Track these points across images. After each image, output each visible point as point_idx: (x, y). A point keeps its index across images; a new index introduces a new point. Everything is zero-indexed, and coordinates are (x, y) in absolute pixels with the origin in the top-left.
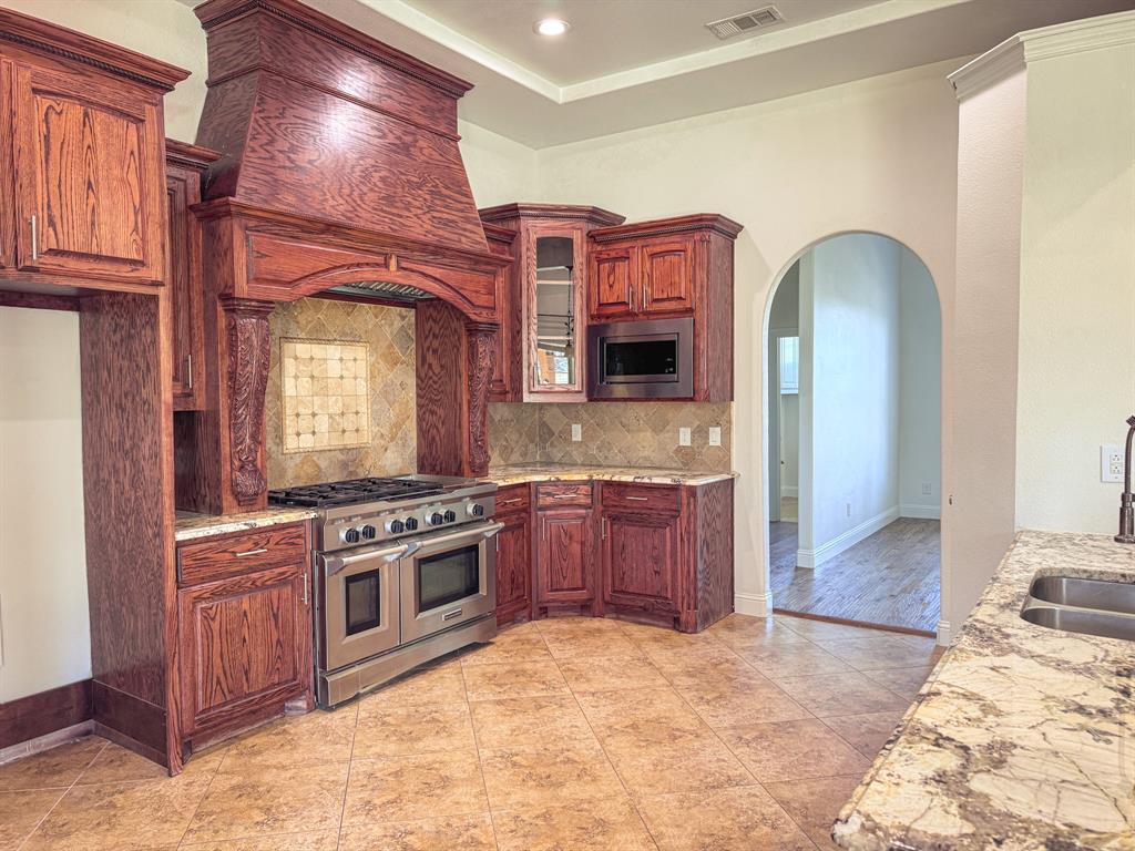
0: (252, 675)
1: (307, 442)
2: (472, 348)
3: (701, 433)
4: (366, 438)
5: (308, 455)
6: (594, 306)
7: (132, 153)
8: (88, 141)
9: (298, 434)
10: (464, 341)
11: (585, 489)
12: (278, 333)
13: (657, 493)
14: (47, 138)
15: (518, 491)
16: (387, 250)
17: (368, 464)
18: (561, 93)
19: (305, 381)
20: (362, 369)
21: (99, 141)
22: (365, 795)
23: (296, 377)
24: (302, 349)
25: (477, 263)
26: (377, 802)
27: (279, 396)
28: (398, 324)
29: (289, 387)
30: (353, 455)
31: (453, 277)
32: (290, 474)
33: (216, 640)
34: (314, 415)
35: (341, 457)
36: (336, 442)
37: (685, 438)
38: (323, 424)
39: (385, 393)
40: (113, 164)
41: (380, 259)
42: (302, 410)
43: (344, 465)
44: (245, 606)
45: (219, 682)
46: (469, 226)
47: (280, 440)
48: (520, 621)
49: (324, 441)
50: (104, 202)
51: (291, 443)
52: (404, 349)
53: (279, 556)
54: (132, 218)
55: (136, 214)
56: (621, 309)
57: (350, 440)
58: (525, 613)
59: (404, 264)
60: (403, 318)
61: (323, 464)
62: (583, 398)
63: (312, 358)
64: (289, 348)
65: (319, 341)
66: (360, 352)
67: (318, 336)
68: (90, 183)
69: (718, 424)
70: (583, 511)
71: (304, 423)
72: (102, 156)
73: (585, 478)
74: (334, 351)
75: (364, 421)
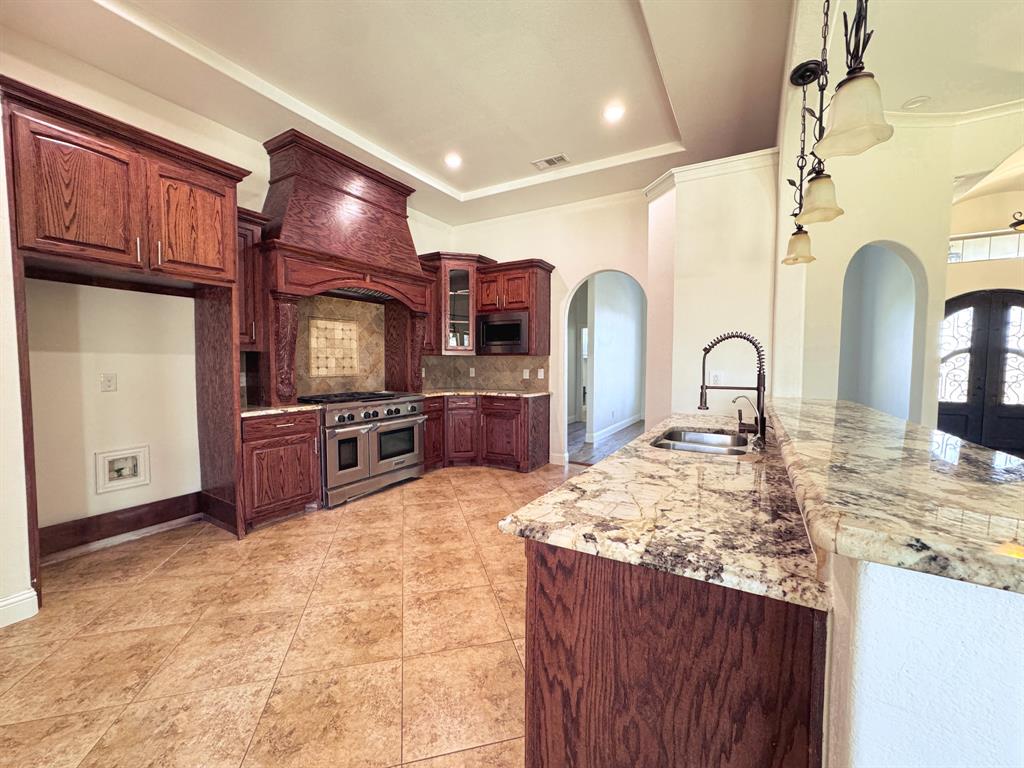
0: (286, 490)
1: (323, 372)
2: (413, 325)
3: (534, 372)
4: (356, 371)
5: (324, 379)
6: (479, 306)
7: (218, 212)
8: (193, 204)
9: (318, 368)
10: (409, 321)
11: (472, 400)
12: (307, 314)
13: (509, 402)
14: (168, 202)
15: (437, 400)
16: (364, 271)
17: (357, 385)
18: (463, 196)
19: (322, 340)
20: (354, 335)
21: (199, 204)
22: (339, 548)
23: (317, 338)
24: (321, 323)
25: (416, 280)
26: (345, 551)
27: (307, 346)
28: (375, 312)
29: (314, 343)
30: (349, 380)
31: (402, 287)
32: (314, 385)
33: (265, 470)
34: (327, 358)
35: (342, 380)
36: (340, 373)
37: (526, 375)
38: (332, 363)
39: (367, 348)
40: (207, 217)
41: (361, 276)
42: (320, 356)
43: (344, 385)
44: (282, 453)
45: (266, 492)
46: (412, 262)
47: (308, 368)
48: (439, 468)
49: (333, 372)
50: (201, 237)
51: (314, 372)
52: (378, 326)
53: (300, 428)
54: (217, 246)
55: (219, 244)
56: (493, 307)
57: (347, 372)
58: (441, 463)
59: (374, 279)
60: (378, 309)
61: (332, 384)
62: (473, 353)
63: (326, 328)
64: (313, 322)
65: (330, 319)
66: (353, 326)
67: (330, 317)
68: (193, 227)
69: (542, 367)
70: (471, 412)
71: (321, 363)
72: (200, 213)
73: (473, 394)
74: (339, 325)
75: (355, 363)
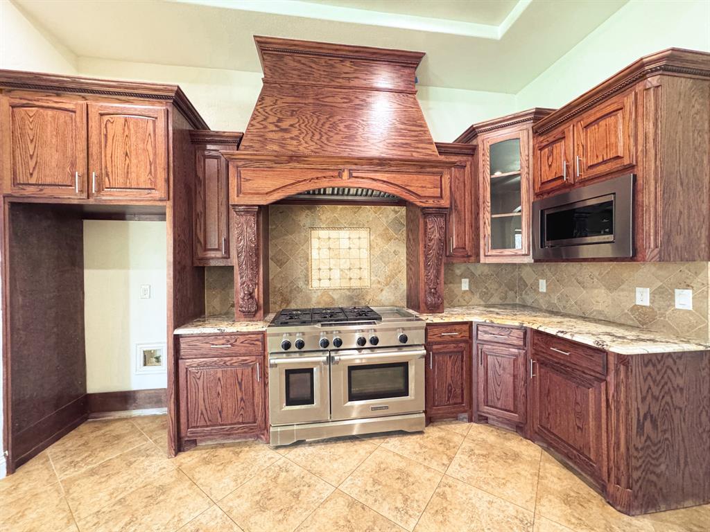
0: (224, 414)
1: (325, 284)
3: (663, 294)
4: (366, 283)
5: (326, 291)
6: (538, 185)
7: (150, 135)
8: (126, 133)
9: (320, 280)
10: (421, 221)
11: (517, 334)
12: (308, 225)
14: (106, 136)
15: (457, 327)
16: (341, 167)
17: (368, 298)
19: (325, 252)
20: (365, 243)
21: (132, 131)
23: (319, 249)
24: (323, 234)
25: (422, 167)
27: (307, 258)
28: (392, 216)
29: (314, 254)
30: (357, 293)
31: (400, 179)
32: (314, 300)
33: (201, 390)
34: (330, 269)
35: (348, 293)
36: (345, 284)
37: (643, 297)
38: (336, 274)
39: (382, 257)
40: (139, 142)
41: (336, 174)
42: (321, 267)
43: (351, 298)
44: (219, 375)
45: (202, 414)
47: (307, 280)
48: (462, 420)
49: (336, 284)
50: (134, 161)
51: (315, 284)
52: (397, 231)
53: (243, 350)
54: (149, 167)
55: (151, 165)
57: (355, 284)
58: (466, 415)
59: (354, 174)
60: (396, 212)
61: (336, 296)
62: (529, 260)
63: (329, 238)
64: (315, 233)
65: (334, 228)
66: (364, 233)
67: (334, 225)
68: (127, 154)
69: (688, 286)
70: (515, 351)
71: (324, 274)
72: (133, 139)
73: (517, 324)
74: (344, 234)
75: (365, 274)
